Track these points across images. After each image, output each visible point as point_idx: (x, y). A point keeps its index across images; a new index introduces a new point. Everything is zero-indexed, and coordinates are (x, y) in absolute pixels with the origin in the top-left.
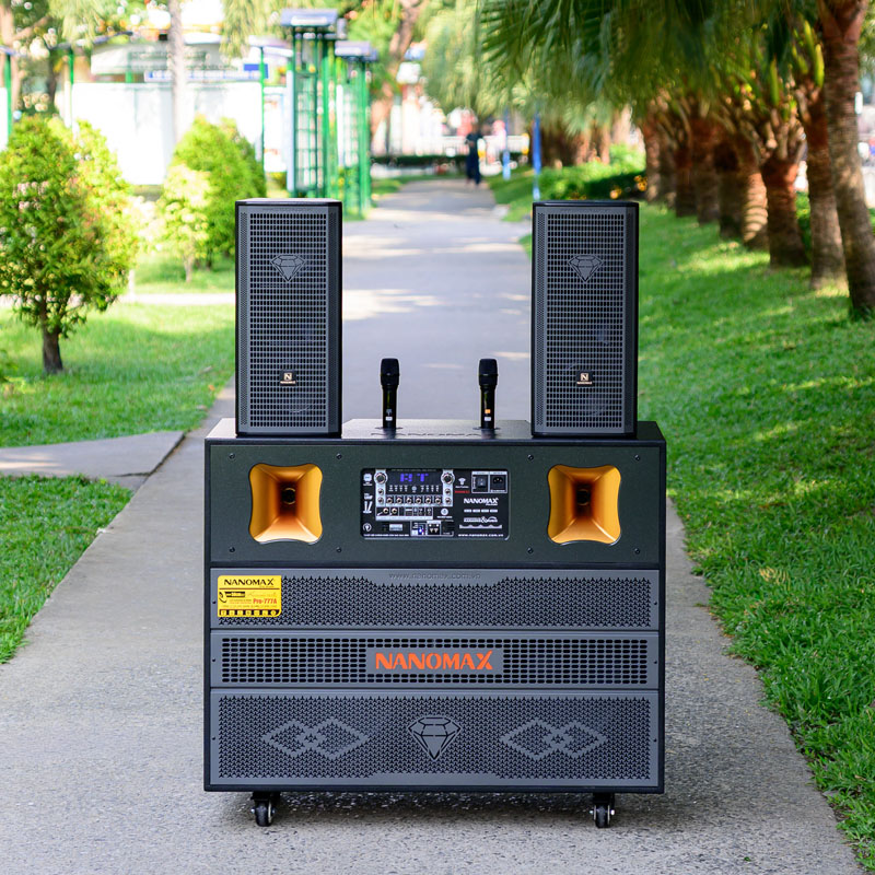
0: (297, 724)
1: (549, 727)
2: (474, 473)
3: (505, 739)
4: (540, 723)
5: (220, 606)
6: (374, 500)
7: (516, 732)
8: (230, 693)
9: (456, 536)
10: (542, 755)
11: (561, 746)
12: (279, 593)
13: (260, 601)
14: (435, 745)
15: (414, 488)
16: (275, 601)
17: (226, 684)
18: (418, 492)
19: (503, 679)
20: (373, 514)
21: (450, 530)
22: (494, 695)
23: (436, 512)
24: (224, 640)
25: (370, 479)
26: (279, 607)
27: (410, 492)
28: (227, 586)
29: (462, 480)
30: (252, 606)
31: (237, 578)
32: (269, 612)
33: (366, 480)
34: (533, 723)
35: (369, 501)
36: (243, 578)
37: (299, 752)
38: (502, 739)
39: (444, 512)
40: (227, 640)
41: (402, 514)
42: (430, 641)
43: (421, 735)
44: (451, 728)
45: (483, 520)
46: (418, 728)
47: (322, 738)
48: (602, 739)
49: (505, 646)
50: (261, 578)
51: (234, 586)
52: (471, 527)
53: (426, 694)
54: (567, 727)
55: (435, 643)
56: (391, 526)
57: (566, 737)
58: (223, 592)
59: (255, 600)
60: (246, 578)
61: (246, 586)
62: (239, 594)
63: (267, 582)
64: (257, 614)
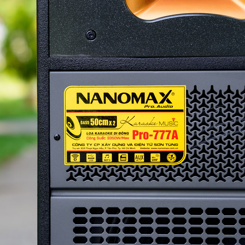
5: (69, 144)
12: (181, 118)
13: (146, 136)
16: (175, 136)
24: (77, 210)
26: (181, 146)
28: (82, 105)
31: (101, 91)
50: (147, 90)
51: (96, 105)
58: (73, 117)
59: (135, 133)
60: (119, 90)
61: (118, 106)
62: (105, 122)
63: (159, 98)
64: (139, 160)
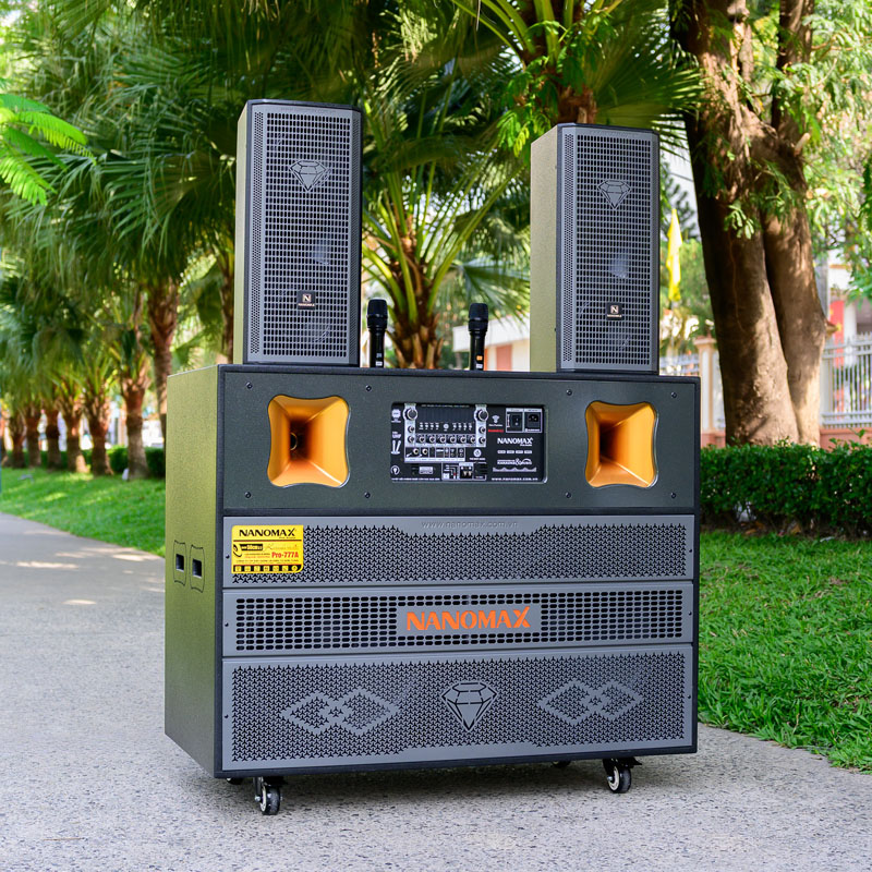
0: (321, 696)
1: (586, 688)
2: (508, 410)
3: (542, 704)
4: (578, 684)
5: (235, 561)
6: (402, 439)
7: (554, 695)
8: (245, 663)
9: (489, 480)
10: (579, 719)
11: (598, 709)
12: (300, 545)
13: (280, 555)
14: (469, 714)
15: (446, 426)
16: (297, 556)
17: (241, 653)
18: (450, 430)
19: (540, 637)
20: (401, 456)
21: (483, 473)
22: (531, 655)
23: (469, 453)
24: (239, 601)
25: (398, 416)
26: (300, 561)
27: (441, 430)
28: (243, 537)
29: (496, 418)
30: (271, 560)
31: (254, 528)
32: (290, 567)
33: (394, 416)
34: (571, 684)
35: (397, 440)
36: (260, 528)
37: (322, 728)
38: (540, 704)
39: (477, 453)
40: (242, 601)
41: (432, 456)
42: (464, 597)
43: (456, 704)
44: (487, 694)
45: (517, 462)
46: (452, 695)
47: (348, 712)
48: (639, 699)
49: (543, 601)
50: (280, 528)
51: (250, 537)
52: (504, 470)
53: (461, 657)
54: (605, 688)
55: (470, 600)
56: (421, 468)
57: (603, 698)
58: (237, 544)
59: (273, 554)
60: (264, 528)
61: (264, 537)
62: (256, 547)
63: (288, 533)
64: (276, 570)
